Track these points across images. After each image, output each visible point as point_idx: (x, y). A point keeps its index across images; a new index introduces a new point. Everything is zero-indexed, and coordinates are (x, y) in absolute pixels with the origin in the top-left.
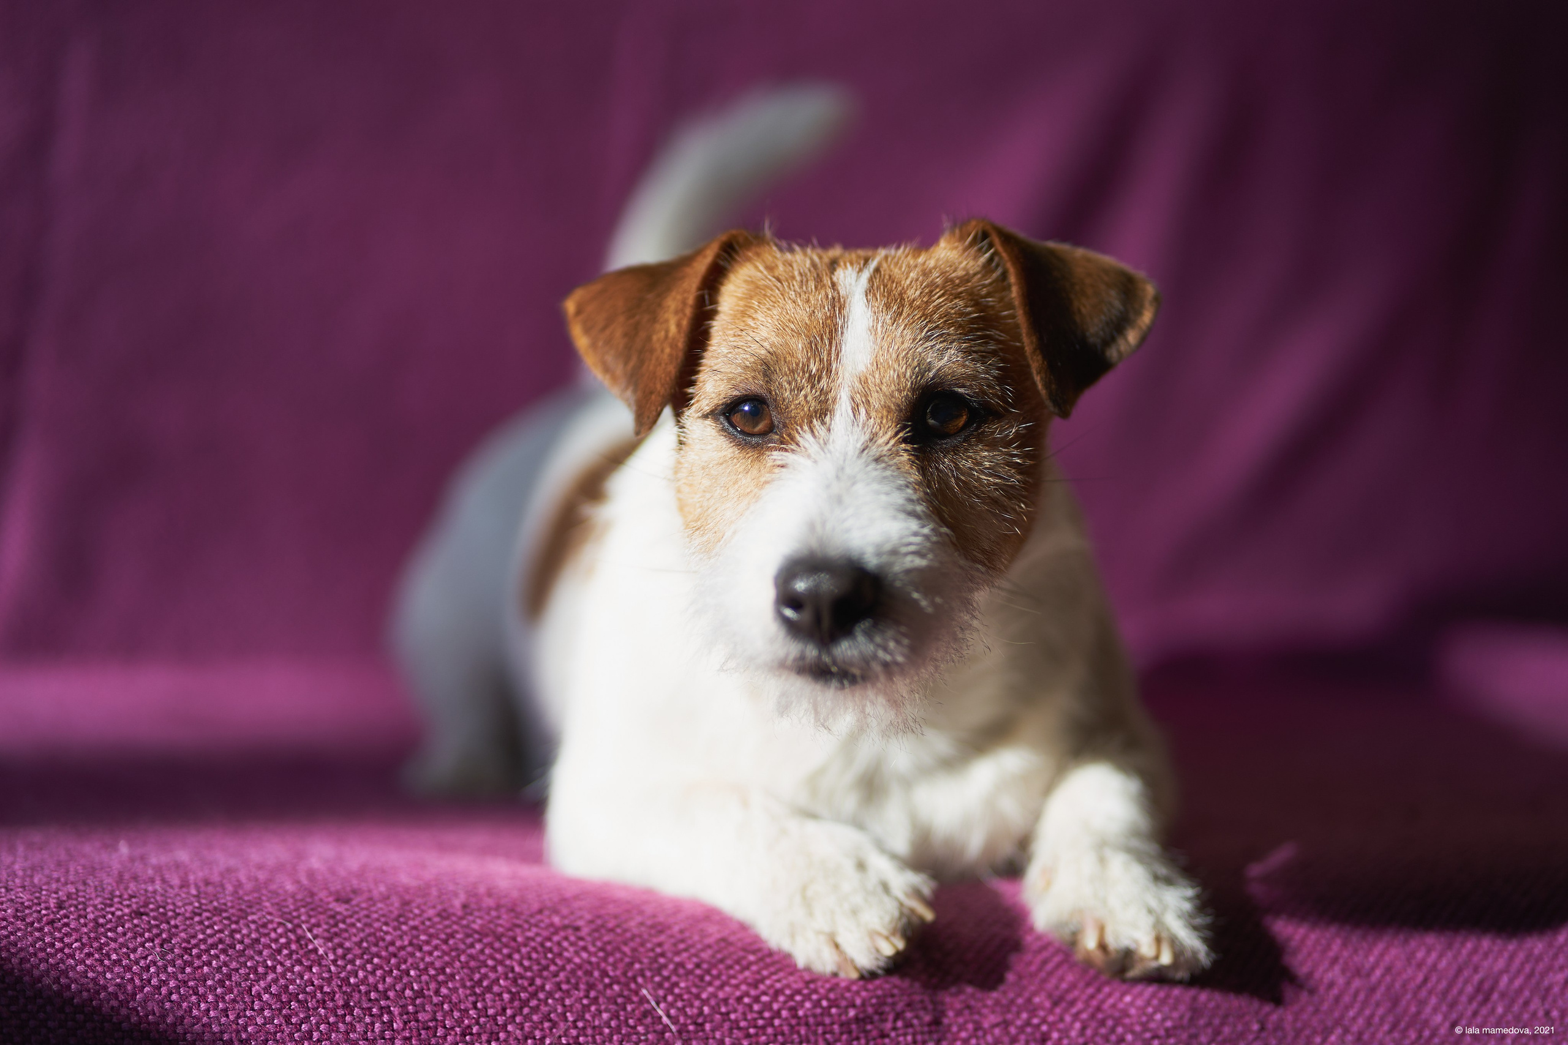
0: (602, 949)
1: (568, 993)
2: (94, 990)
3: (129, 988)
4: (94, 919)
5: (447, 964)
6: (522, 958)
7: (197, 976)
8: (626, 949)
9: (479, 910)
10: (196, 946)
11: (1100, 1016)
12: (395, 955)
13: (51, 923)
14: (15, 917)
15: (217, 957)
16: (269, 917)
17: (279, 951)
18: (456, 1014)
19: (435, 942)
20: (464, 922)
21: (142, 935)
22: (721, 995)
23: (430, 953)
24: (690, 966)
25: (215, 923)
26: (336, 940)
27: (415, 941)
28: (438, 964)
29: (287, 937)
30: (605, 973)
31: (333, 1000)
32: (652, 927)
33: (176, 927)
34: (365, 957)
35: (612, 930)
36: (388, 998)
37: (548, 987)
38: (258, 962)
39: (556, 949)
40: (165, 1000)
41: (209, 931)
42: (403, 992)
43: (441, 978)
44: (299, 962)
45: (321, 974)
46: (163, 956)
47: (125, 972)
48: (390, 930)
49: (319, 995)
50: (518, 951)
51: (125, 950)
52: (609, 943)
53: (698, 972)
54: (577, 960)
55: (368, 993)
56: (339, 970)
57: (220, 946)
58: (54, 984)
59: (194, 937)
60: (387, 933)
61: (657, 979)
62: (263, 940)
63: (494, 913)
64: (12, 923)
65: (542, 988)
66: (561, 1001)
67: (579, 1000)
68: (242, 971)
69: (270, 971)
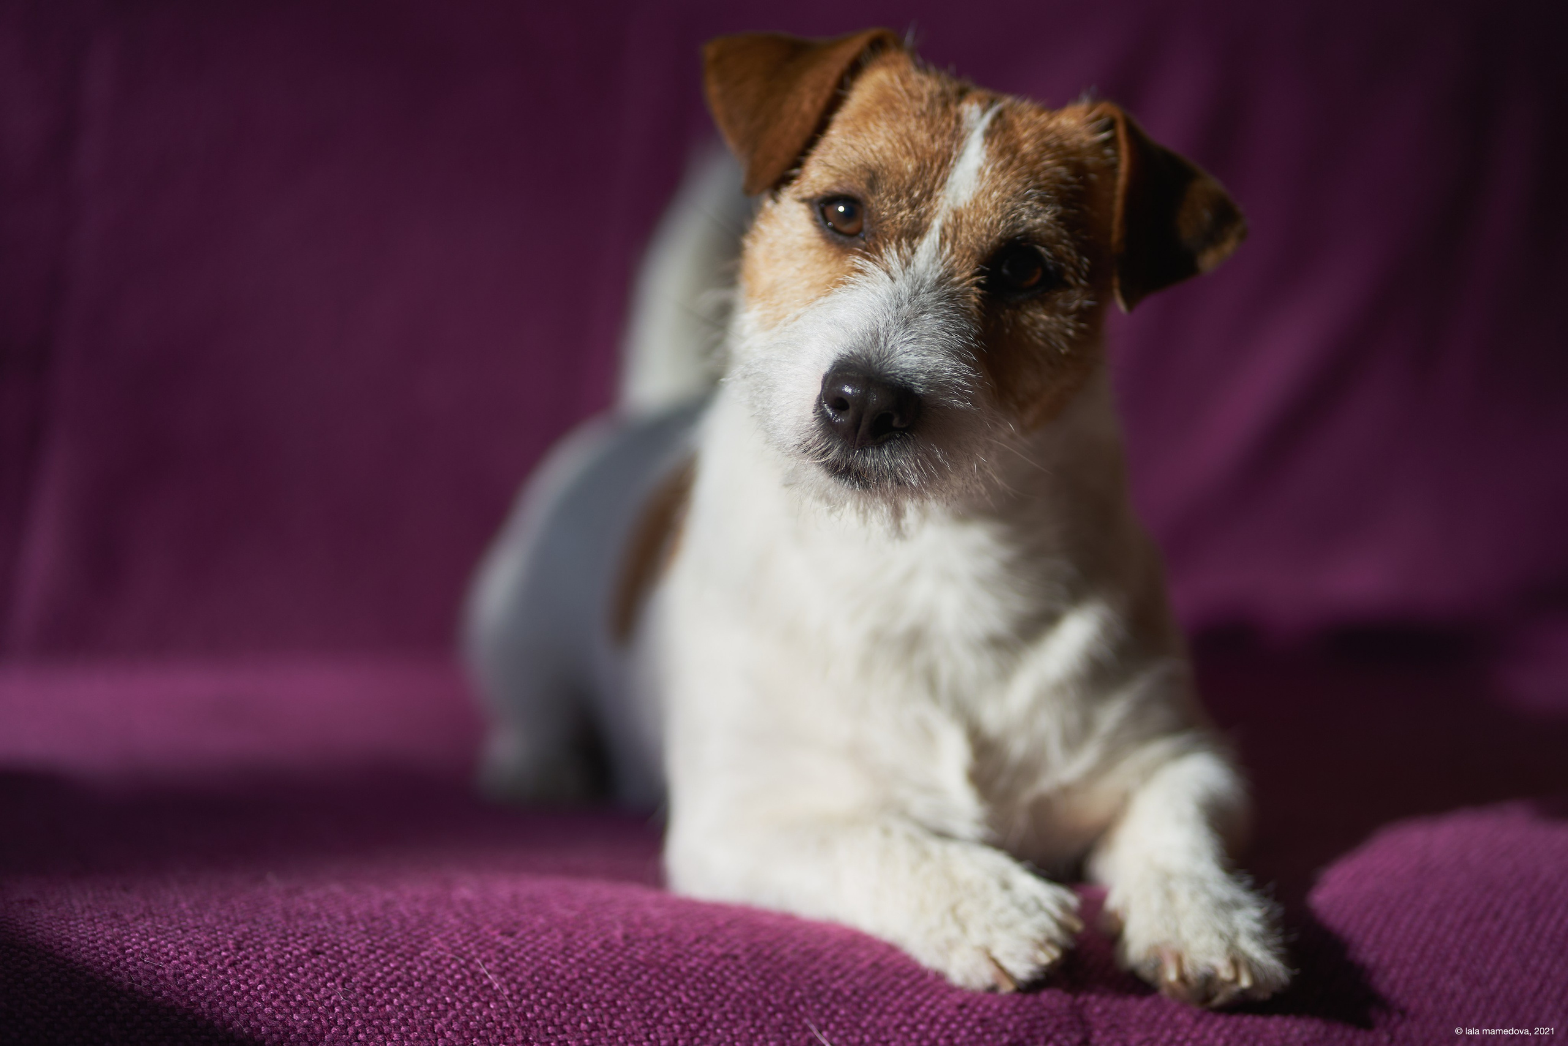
0: (762, 978)
1: (734, 1023)
2: (284, 1031)
3: (317, 1028)
4: (274, 960)
5: (618, 996)
6: (688, 988)
7: (380, 1015)
8: (786, 977)
9: (639, 940)
10: (376, 984)
11: (1241, 1032)
12: (566, 989)
13: (233, 964)
14: (198, 960)
15: (397, 995)
16: (441, 953)
17: (456, 988)
19: (603, 974)
20: (628, 953)
21: (322, 975)
22: (880, 1023)
23: (600, 986)
24: (847, 993)
25: (390, 961)
26: (509, 975)
27: (584, 974)
28: (609, 997)
29: (461, 973)
30: (767, 1003)
31: (512, 1035)
32: (805, 953)
33: (354, 965)
34: (539, 991)
35: (768, 958)
36: (564, 1032)
37: (715, 1017)
38: (437, 999)
39: (719, 979)
40: (353, 1040)
41: (386, 969)
42: (578, 1025)
43: (613, 1010)
44: (476, 998)
45: (499, 1009)
46: (346, 994)
47: (311, 1013)
48: (559, 963)
49: (499, 1030)
50: (683, 982)
51: (308, 991)
52: (767, 971)
53: (855, 999)
54: (740, 989)
55: (545, 1027)
56: (516, 1005)
57: (399, 984)
58: (244, 1027)
59: (372, 975)
60: (556, 966)
61: (817, 1006)
62: (439, 976)
63: (654, 944)
64: (196, 966)
65: (710, 1018)
66: (729, 1030)
67: (746, 1029)
68: (423, 1009)
69: (449, 1008)
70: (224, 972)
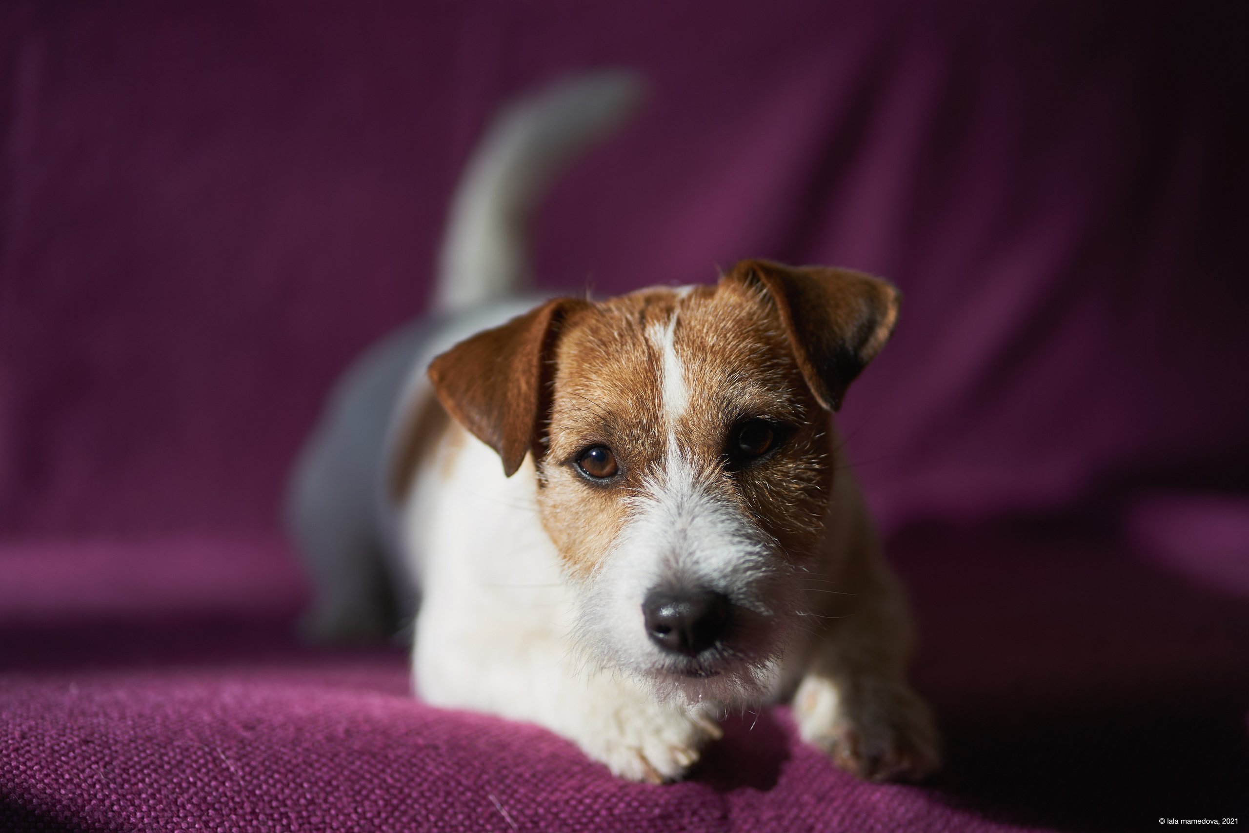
0: (457, 764)
1: (430, 799)
2: (51, 803)
3: (80, 801)
4: (51, 747)
5: (335, 778)
6: (393, 772)
7: (133, 791)
8: (476, 763)
9: (358, 733)
10: (133, 767)
11: (855, 809)
12: (291, 771)
13: (16, 750)
15: (149, 775)
16: (191, 743)
18: (341, 818)
19: (324, 760)
20: (346, 744)
21: (89, 759)
22: (553, 798)
23: (319, 769)
24: (528, 776)
25: (147, 749)
26: (245, 760)
27: (307, 760)
28: (326, 778)
29: (205, 759)
30: (459, 783)
31: (242, 808)
32: (496, 744)
33: (116, 752)
34: (268, 773)
35: (464, 748)
36: (285, 805)
37: (414, 795)
38: (182, 779)
39: (420, 764)
40: (108, 810)
41: (143, 755)
42: (298, 800)
43: (329, 789)
44: (215, 778)
45: (233, 787)
46: (106, 775)
47: (76, 788)
48: (287, 751)
49: (231, 804)
50: (390, 766)
51: (75, 771)
52: (462, 758)
53: (534, 781)
54: (437, 773)
55: (270, 802)
56: (247, 784)
57: (152, 767)
58: (19, 799)
59: (131, 759)
60: (285, 753)
61: (501, 787)
62: (186, 761)
63: (370, 736)
65: (409, 796)
66: (425, 806)
67: (439, 805)
68: (170, 786)
69: (191, 786)
70: (8, 756)
